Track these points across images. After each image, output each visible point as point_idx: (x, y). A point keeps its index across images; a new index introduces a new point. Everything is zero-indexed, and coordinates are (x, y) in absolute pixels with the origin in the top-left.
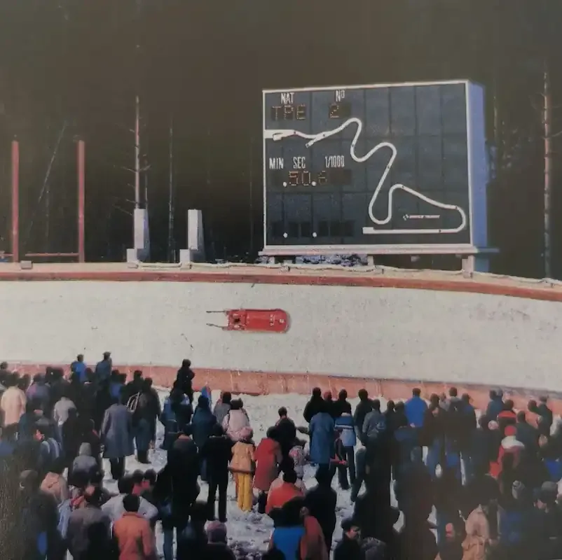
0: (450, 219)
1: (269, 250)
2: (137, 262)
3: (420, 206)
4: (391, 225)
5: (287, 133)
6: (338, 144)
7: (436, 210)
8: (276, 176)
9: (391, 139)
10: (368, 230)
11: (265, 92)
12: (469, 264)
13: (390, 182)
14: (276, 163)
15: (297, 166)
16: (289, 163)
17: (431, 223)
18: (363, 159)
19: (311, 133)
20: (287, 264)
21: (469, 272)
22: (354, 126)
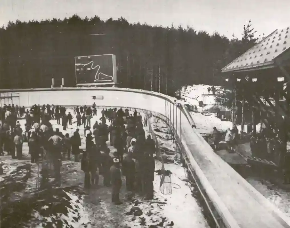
1: (77, 85)
2: (53, 87)
4: (99, 80)
6: (89, 66)
7: (107, 77)
8: (78, 72)
9: (99, 65)
11: (75, 57)
13: (99, 72)
14: (78, 70)
16: (80, 70)
19: (84, 64)
20: (80, 87)
21: (113, 87)
22: (92, 63)
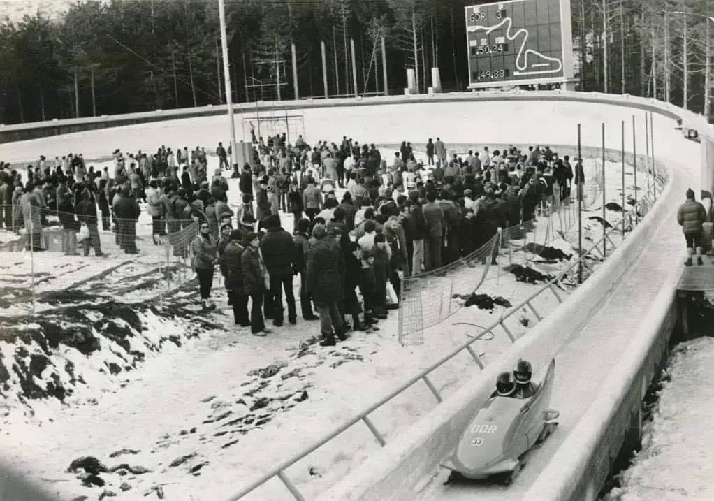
0: (553, 65)
1: (472, 85)
2: (409, 95)
3: (539, 60)
4: (527, 70)
5: (478, 27)
6: (501, 32)
7: (546, 61)
8: (474, 50)
9: (525, 27)
10: (516, 73)
11: (466, 8)
12: (564, 87)
13: (526, 48)
14: (473, 43)
15: (482, 44)
16: (479, 43)
17: (545, 68)
18: (513, 38)
19: (488, 26)
20: (482, 92)
21: (564, 91)
22: (508, 22)
